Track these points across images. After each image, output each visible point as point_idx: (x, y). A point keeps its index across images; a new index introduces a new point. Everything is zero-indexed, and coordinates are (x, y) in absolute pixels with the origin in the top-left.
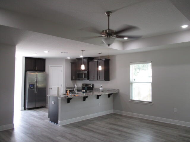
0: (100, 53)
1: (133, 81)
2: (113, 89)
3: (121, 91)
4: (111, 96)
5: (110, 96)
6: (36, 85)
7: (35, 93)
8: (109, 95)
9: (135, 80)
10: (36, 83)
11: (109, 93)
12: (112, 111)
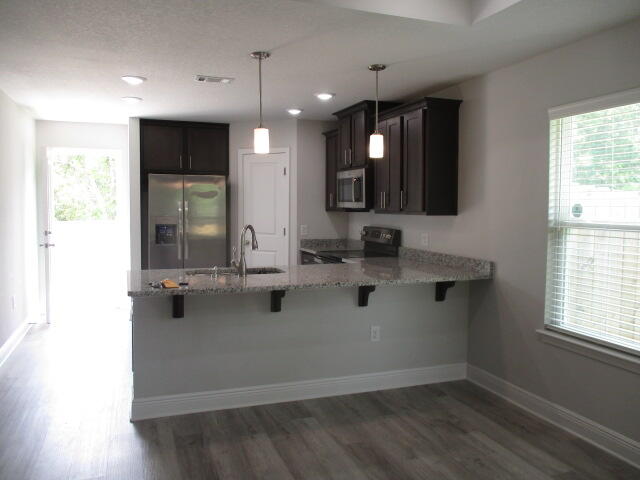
0: (376, 68)
1: (570, 218)
2: (469, 259)
3: (501, 274)
4: (449, 292)
5: (445, 292)
6: (181, 227)
7: (180, 257)
8: (441, 290)
9: (577, 210)
10: (180, 221)
11: (441, 280)
12: (458, 372)
